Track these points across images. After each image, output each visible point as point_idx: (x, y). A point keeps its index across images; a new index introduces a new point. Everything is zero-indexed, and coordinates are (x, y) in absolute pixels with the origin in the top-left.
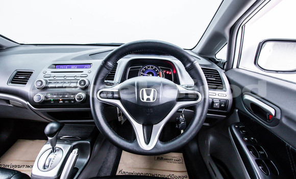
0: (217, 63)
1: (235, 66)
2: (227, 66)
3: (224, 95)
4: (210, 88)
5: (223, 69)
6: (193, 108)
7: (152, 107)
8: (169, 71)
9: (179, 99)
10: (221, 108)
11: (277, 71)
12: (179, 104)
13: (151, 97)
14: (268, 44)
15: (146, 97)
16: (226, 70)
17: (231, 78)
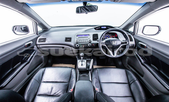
0: (130, 32)
1: (136, 34)
2: (133, 33)
3: (133, 43)
4: (130, 41)
5: (132, 35)
6: (125, 46)
7: (115, 46)
8: (114, 36)
9: (122, 44)
10: (132, 47)
11: (149, 35)
12: (122, 45)
13: (115, 43)
14: (146, 26)
15: (114, 43)
16: (133, 35)
17: (135, 37)
